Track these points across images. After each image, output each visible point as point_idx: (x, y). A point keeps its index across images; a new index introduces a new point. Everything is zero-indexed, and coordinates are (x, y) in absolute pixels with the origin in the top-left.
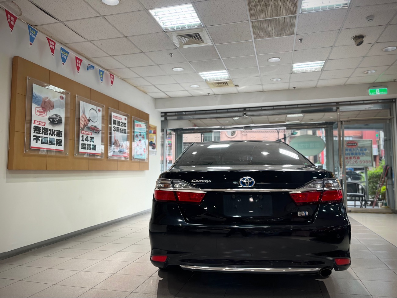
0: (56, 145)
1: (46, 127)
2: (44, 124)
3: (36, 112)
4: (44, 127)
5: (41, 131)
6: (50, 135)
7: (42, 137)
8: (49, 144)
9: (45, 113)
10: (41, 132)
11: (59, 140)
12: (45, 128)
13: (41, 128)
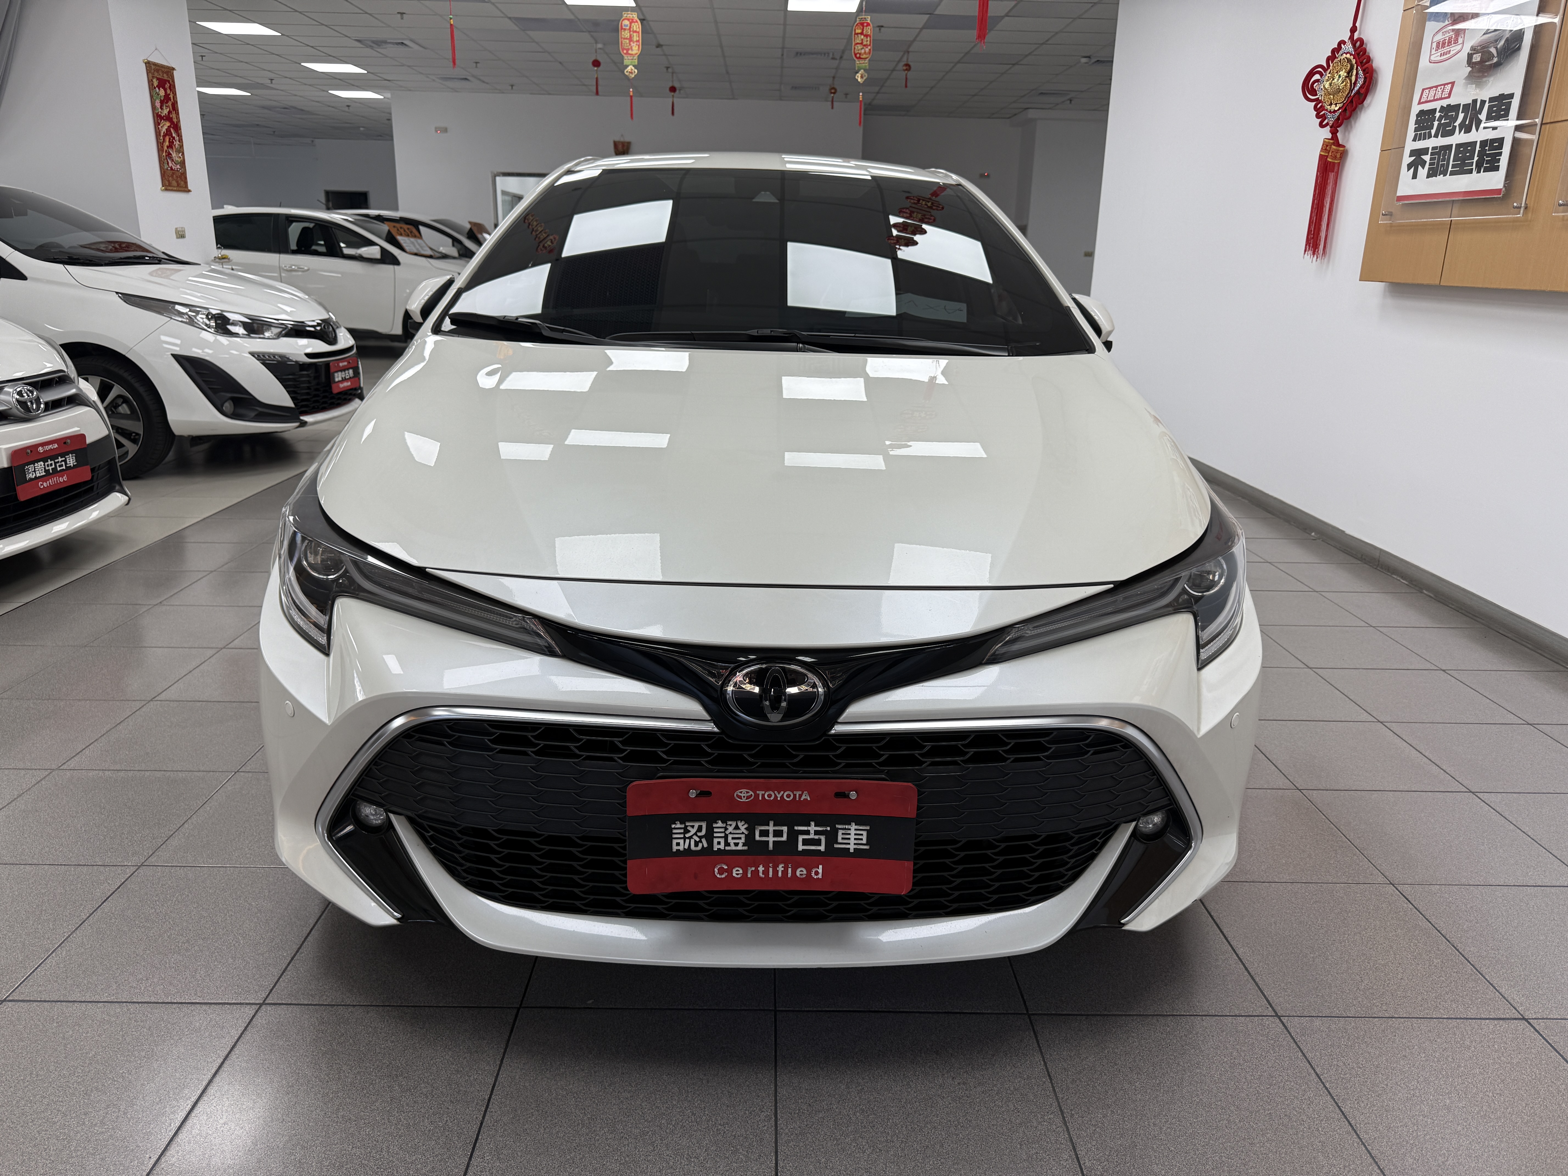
0: (1474, 172)
1: (1452, 101)
2: (1450, 85)
3: (1433, 52)
4: (1445, 103)
5: (1436, 123)
6: (1460, 132)
7: (1433, 148)
8: (1452, 173)
9: (1460, 40)
10: (1433, 132)
11: (1493, 141)
12: (1449, 106)
13: (1438, 110)
